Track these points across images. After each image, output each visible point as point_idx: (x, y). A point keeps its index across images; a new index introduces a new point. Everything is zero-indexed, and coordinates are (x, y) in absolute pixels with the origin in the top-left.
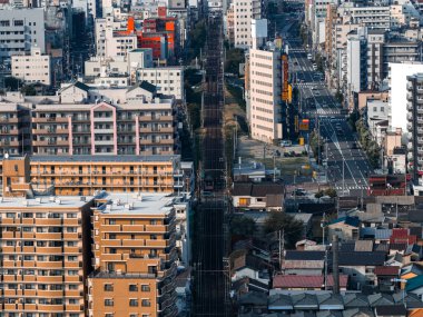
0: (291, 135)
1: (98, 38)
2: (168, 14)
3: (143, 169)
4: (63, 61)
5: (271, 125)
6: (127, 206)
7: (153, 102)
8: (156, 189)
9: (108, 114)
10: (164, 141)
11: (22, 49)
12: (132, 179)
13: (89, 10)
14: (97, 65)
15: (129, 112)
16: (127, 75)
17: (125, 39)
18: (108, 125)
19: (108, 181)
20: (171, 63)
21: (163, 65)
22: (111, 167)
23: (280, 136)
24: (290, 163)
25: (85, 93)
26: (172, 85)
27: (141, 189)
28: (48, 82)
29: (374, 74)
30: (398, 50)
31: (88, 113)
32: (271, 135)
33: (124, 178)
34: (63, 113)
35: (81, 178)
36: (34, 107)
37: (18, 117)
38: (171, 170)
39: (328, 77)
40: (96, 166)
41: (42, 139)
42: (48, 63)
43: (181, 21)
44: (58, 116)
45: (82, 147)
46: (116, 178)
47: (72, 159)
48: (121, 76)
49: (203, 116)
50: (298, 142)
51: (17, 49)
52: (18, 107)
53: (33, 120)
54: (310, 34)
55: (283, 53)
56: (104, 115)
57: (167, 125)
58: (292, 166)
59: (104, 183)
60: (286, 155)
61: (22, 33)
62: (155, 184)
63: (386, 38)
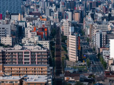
0: (81, 60)
1: (26, 33)
2: (45, 26)
3: (38, 69)
4: (16, 39)
5: (75, 57)
6: (34, 79)
7: (41, 49)
8: (42, 75)
9: (28, 53)
10: (44, 61)
11: (4, 36)
12: (35, 71)
13: (23, 26)
14: (25, 40)
15: (34, 52)
16: (33, 43)
17: (33, 33)
18: (28, 56)
19: (28, 72)
20: (46, 40)
21: (44, 40)
22: (29, 68)
23: (78, 60)
24: (81, 68)
25: (22, 47)
26: (46, 46)
27: (38, 74)
28: (11, 45)
29: (104, 43)
30: (110, 36)
31: (22, 52)
32: (75, 60)
33: (33, 71)
34: (15, 53)
35: (20, 71)
36: (7, 51)
37: (2, 54)
38: (47, 69)
39: (90, 44)
40: (24, 68)
41: (9, 60)
42: (11, 39)
43: (49, 29)
44: (14, 53)
45: (20, 62)
46: (30, 71)
47: (17, 66)
48: (32, 43)
49: (55, 54)
50: (83, 62)
51: (3, 36)
52: (2, 51)
53: (6, 54)
54: (85, 32)
55: (79, 36)
56: (27, 53)
57: (45, 56)
58: (81, 69)
59: (27, 73)
60: (79, 65)
61: (4, 31)
62: (42, 73)
63: (107, 33)
